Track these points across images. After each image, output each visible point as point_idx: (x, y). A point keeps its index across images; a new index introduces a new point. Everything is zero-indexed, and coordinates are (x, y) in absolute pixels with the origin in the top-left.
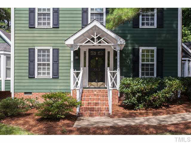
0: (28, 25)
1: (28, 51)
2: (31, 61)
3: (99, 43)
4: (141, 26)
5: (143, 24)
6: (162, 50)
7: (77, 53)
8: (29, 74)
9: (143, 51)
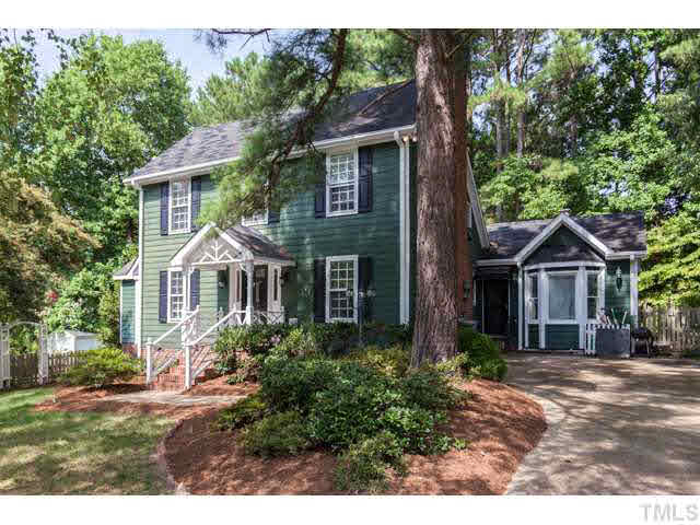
0: (158, 231)
1: (158, 277)
2: (163, 291)
3: (223, 259)
4: (328, 214)
5: (334, 208)
6: (369, 260)
7: (224, 276)
8: (160, 317)
9: (334, 265)
